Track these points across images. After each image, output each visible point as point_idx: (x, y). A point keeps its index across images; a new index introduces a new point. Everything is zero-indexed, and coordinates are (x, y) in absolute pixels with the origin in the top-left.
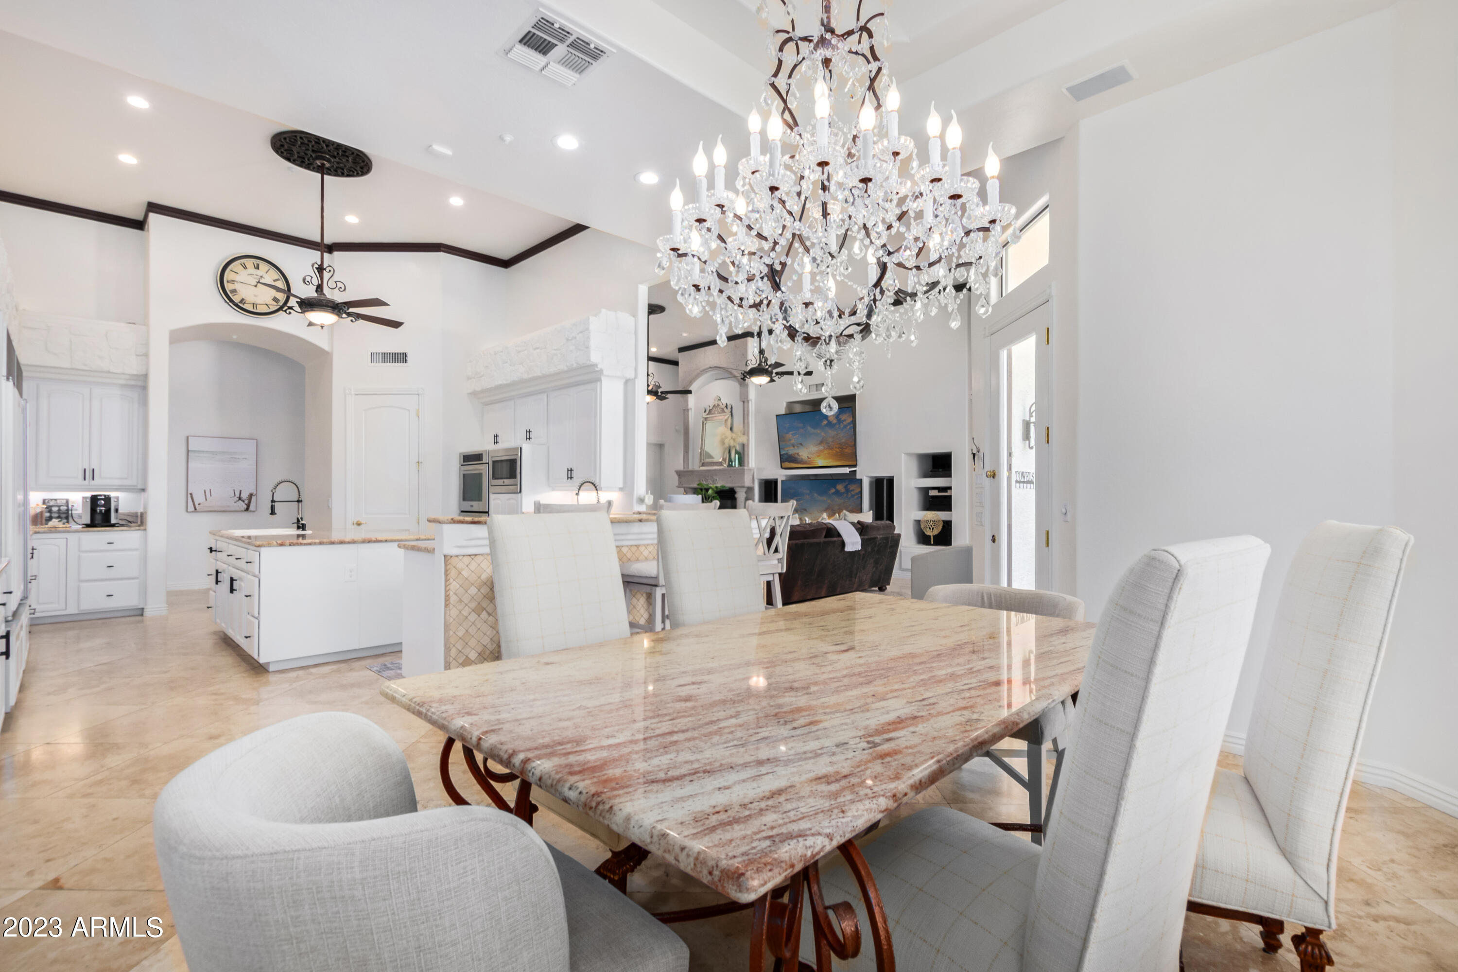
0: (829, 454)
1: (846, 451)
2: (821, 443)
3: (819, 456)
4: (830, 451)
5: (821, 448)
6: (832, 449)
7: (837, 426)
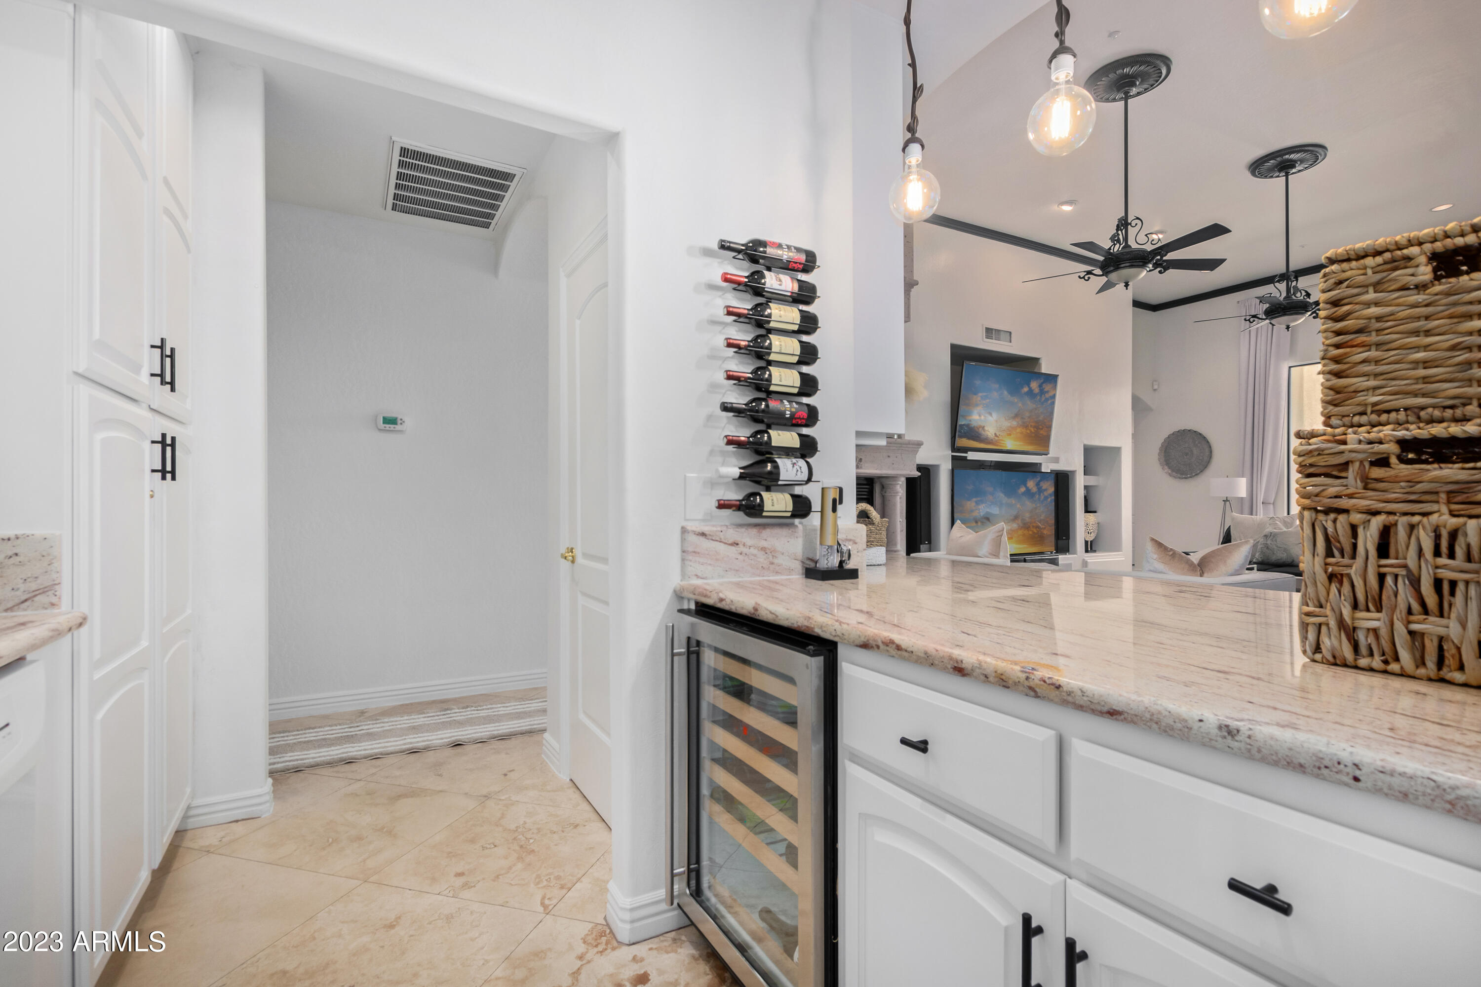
0: (1022, 433)
1: (1041, 432)
2: (1016, 416)
3: (1010, 435)
4: (1024, 430)
5: (1015, 423)
6: (1026, 427)
7: (1039, 397)
